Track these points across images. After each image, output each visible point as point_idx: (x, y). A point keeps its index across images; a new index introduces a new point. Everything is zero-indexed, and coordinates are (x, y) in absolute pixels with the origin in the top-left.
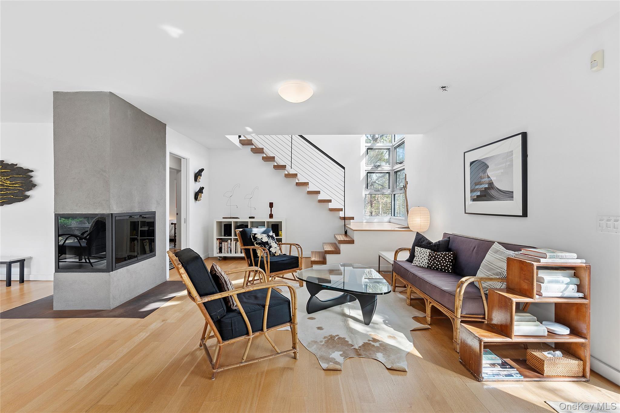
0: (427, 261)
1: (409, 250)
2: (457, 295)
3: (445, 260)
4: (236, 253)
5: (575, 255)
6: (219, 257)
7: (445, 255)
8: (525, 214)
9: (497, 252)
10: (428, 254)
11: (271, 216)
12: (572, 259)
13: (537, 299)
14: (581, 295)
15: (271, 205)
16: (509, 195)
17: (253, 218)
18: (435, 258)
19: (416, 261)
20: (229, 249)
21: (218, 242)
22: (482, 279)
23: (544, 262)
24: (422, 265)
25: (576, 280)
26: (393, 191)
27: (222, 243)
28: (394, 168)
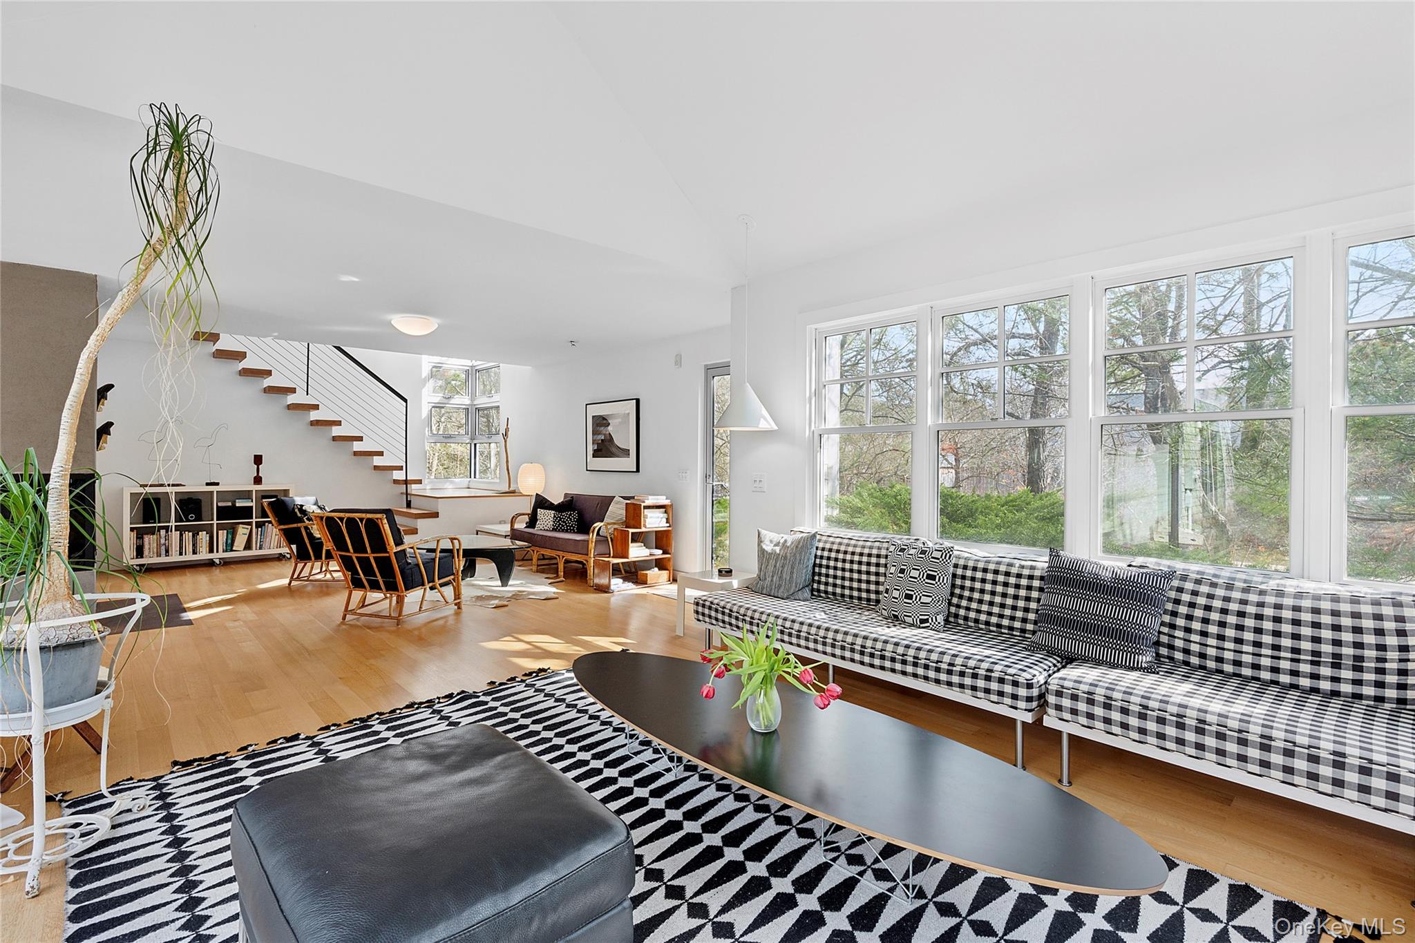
0: (552, 523)
1: (528, 514)
2: (590, 542)
3: (571, 519)
4: (181, 554)
5: (665, 497)
6: (137, 565)
7: (570, 515)
8: (638, 470)
9: (618, 503)
10: (553, 516)
11: (258, 480)
12: (663, 500)
13: (643, 529)
14: (668, 525)
15: (258, 460)
16: (626, 453)
17: (217, 484)
18: (560, 520)
19: (539, 525)
20: (163, 548)
21: (134, 534)
22: (608, 524)
23: (648, 503)
24: (546, 528)
25: (666, 515)
26: (472, 439)
27: (142, 538)
28: (475, 403)
